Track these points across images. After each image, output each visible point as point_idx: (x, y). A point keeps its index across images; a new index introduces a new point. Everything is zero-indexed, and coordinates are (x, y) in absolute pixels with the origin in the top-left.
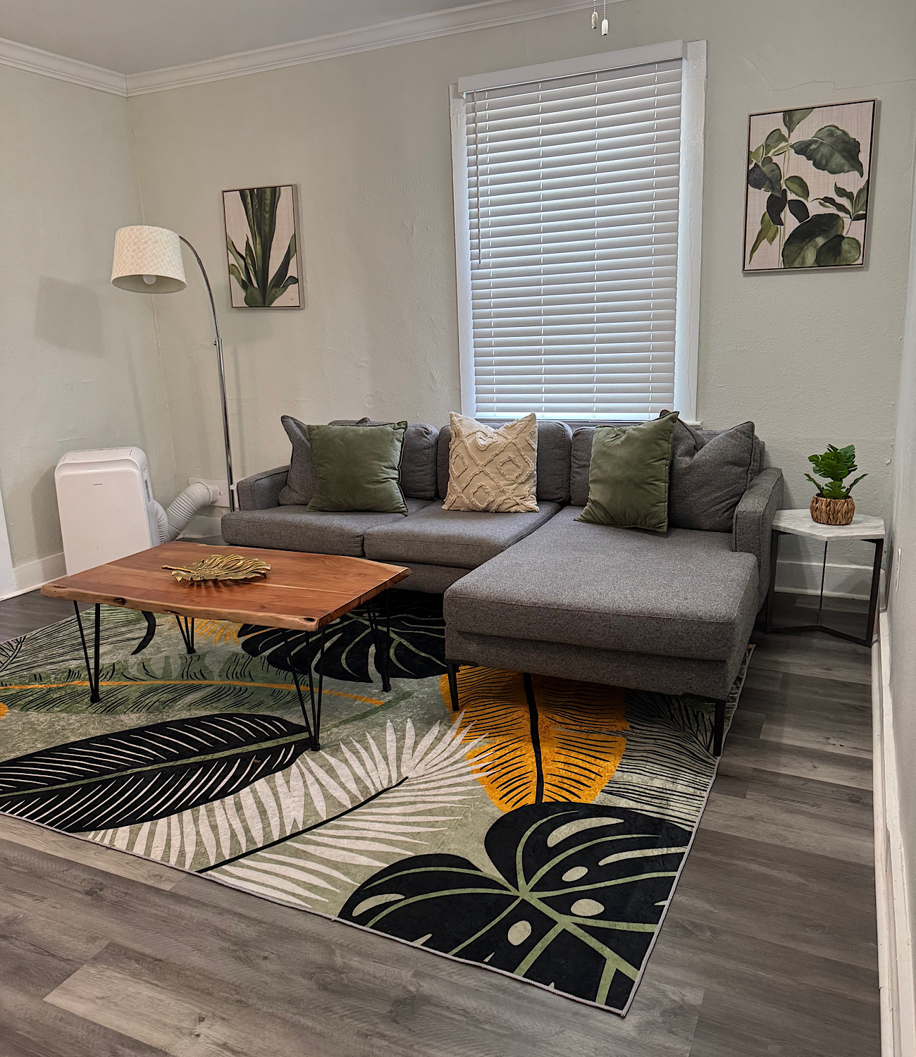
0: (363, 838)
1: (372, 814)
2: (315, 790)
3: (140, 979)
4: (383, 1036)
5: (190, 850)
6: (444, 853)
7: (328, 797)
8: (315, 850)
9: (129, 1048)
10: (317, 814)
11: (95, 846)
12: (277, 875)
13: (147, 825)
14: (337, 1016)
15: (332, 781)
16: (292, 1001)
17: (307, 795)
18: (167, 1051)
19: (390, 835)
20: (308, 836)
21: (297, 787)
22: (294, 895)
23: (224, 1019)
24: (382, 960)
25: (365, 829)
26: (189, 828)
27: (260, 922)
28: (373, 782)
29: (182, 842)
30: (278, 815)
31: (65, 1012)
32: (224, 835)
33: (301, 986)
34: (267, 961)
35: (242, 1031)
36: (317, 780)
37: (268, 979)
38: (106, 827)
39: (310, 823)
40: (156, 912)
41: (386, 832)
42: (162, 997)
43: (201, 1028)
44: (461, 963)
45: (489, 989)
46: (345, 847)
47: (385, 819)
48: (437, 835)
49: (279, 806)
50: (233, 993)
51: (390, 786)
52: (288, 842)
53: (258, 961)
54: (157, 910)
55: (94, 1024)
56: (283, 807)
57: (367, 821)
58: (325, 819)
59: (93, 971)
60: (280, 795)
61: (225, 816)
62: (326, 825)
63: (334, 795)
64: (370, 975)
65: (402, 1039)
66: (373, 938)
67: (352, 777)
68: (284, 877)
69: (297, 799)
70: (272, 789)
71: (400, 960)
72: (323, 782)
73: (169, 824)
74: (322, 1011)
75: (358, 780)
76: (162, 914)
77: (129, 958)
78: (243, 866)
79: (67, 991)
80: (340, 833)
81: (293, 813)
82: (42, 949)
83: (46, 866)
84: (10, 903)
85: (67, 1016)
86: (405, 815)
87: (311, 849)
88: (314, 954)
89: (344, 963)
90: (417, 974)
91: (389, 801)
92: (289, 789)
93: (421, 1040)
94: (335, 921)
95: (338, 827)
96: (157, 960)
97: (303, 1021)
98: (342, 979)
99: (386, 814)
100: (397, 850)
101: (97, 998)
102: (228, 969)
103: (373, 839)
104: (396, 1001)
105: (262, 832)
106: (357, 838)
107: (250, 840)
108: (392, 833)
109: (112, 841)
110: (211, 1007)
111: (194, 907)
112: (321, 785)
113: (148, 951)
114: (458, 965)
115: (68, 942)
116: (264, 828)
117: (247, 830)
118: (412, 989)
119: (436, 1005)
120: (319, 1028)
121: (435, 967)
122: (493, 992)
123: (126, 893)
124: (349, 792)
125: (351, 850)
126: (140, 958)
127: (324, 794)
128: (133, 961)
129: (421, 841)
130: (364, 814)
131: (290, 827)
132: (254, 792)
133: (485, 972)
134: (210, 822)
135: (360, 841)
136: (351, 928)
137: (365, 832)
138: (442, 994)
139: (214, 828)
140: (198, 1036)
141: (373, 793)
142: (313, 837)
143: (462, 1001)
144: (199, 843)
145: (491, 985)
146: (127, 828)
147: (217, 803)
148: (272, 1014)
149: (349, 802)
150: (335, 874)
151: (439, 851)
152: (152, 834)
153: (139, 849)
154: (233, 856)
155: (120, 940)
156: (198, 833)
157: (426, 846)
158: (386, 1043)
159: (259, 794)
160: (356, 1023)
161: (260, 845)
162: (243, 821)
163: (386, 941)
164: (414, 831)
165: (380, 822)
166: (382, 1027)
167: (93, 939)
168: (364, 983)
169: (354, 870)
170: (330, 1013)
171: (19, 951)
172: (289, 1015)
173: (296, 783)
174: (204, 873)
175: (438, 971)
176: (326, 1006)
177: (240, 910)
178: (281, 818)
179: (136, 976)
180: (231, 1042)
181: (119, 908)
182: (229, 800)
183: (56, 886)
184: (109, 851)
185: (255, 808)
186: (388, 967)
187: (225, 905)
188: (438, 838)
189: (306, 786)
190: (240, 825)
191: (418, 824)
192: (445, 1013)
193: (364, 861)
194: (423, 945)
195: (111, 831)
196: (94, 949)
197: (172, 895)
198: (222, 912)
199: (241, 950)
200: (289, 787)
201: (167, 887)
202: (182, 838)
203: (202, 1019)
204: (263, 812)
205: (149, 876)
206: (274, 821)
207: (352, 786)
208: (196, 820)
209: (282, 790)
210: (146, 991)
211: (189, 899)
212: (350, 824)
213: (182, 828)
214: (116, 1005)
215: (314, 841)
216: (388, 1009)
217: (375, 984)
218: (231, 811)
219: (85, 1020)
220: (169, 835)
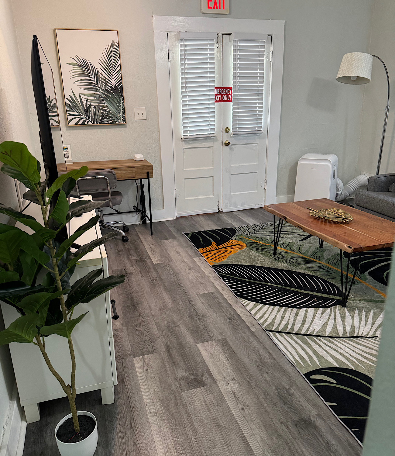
0: (337, 351)
1: (349, 343)
2: (331, 323)
3: (225, 355)
4: (288, 428)
5: (269, 321)
6: (369, 376)
7: (335, 327)
8: (314, 345)
9: (208, 374)
10: (325, 332)
11: (241, 304)
12: (293, 346)
13: (261, 305)
14: (277, 409)
15: (341, 322)
16: (266, 393)
17: (326, 323)
18: (217, 382)
19: (350, 356)
20: (315, 338)
21: (325, 318)
22: (293, 357)
23: (240, 384)
24: (309, 401)
25: (340, 348)
26: (274, 313)
27: (274, 359)
28: (359, 331)
29: (268, 317)
30: (309, 324)
31: (199, 352)
32: (284, 322)
33: (272, 391)
34: (267, 374)
35: (243, 392)
36: (335, 319)
37: (263, 380)
38: (248, 300)
39: (320, 334)
40: (244, 336)
41: (349, 354)
42: (227, 365)
43: (231, 383)
44: (341, 423)
45: (345, 441)
46: (327, 350)
47: (353, 348)
48: (372, 367)
49: (312, 321)
50: (249, 378)
51: (365, 336)
52: (305, 337)
53: (264, 372)
54: (245, 336)
55: (204, 360)
56: (314, 322)
57: (344, 345)
58: (327, 335)
59: (214, 344)
60: (316, 317)
61: (289, 315)
62: (325, 338)
63: (338, 328)
64: (300, 403)
65: (294, 434)
66: (311, 390)
67: (351, 324)
68: (295, 349)
69: (321, 322)
70: (314, 313)
71: (316, 406)
72: (337, 321)
73: (269, 308)
74: (273, 403)
75: (353, 327)
76: (245, 337)
77: (227, 346)
78: (283, 336)
79: (204, 346)
80: (329, 344)
81: (316, 327)
82: (206, 329)
83: (224, 303)
84: (207, 310)
85: (199, 353)
86: (363, 351)
87: (313, 344)
88: (285, 382)
89: (294, 392)
90: (318, 415)
91: (360, 342)
92: (321, 317)
93: (301, 439)
94: (301, 375)
95: (330, 341)
96: (234, 352)
97: (264, 402)
98: (289, 397)
99: (355, 347)
100: (348, 363)
101: (210, 353)
102: (253, 369)
103: (341, 354)
104: (302, 419)
105: (298, 328)
106: (334, 350)
107: (292, 328)
108: (351, 355)
109: (247, 305)
110: (239, 377)
111: (257, 341)
112: (335, 321)
113: (233, 347)
114: (339, 423)
115: (214, 331)
116: (300, 327)
117: (294, 324)
118: (312, 419)
119: (317, 431)
120: (268, 408)
121: (328, 417)
122: (346, 444)
123: (240, 325)
124: (345, 330)
125: (328, 353)
126: (230, 348)
127: (334, 325)
128: (227, 348)
129: (362, 365)
130: (345, 342)
131: (310, 332)
132: (307, 311)
133: (349, 434)
134: (283, 314)
135: (335, 352)
136: (306, 382)
137: (340, 349)
138: (323, 429)
139: (283, 317)
140: (229, 384)
141: (355, 335)
142: (316, 340)
143: (329, 437)
144: (274, 320)
145: (348, 441)
146: (254, 303)
147: (290, 309)
148: (256, 393)
149: (342, 334)
150: (315, 358)
151: (367, 374)
152: (261, 309)
153: (253, 312)
154: (282, 331)
155: (228, 339)
156: (276, 316)
157: (363, 369)
158: (287, 431)
159: (308, 313)
160: (282, 416)
161: (294, 332)
162: (295, 320)
163: (316, 395)
164: (362, 360)
165: (350, 348)
166: (290, 424)
167: (221, 334)
168: (296, 404)
169: (323, 361)
170: (275, 406)
171: (200, 326)
172: (261, 397)
173: (325, 316)
174: (268, 332)
175: (328, 420)
176: (276, 403)
177: (271, 352)
178: (310, 326)
179: (225, 353)
180: (237, 393)
181: (235, 328)
182: (295, 310)
183: (222, 311)
184: (244, 308)
185: (303, 317)
186: (309, 405)
187: (267, 347)
188: (372, 368)
189: (329, 319)
190: (292, 321)
191: (366, 358)
192: (319, 437)
193: (330, 360)
194: (329, 406)
195: (249, 301)
196: (220, 337)
197: (253, 334)
198: (265, 348)
199: (261, 365)
200: (321, 316)
201: (253, 330)
202: (269, 315)
203: (233, 380)
204: (304, 321)
205: (250, 323)
206: (306, 326)
207: (348, 328)
208: (278, 311)
209: (318, 316)
210: (224, 360)
211: (257, 338)
212: (336, 343)
213: (271, 312)
214: (213, 358)
215: (316, 341)
216: (297, 419)
217: (299, 407)
218: (293, 314)
219: (203, 358)
220: (266, 312)
